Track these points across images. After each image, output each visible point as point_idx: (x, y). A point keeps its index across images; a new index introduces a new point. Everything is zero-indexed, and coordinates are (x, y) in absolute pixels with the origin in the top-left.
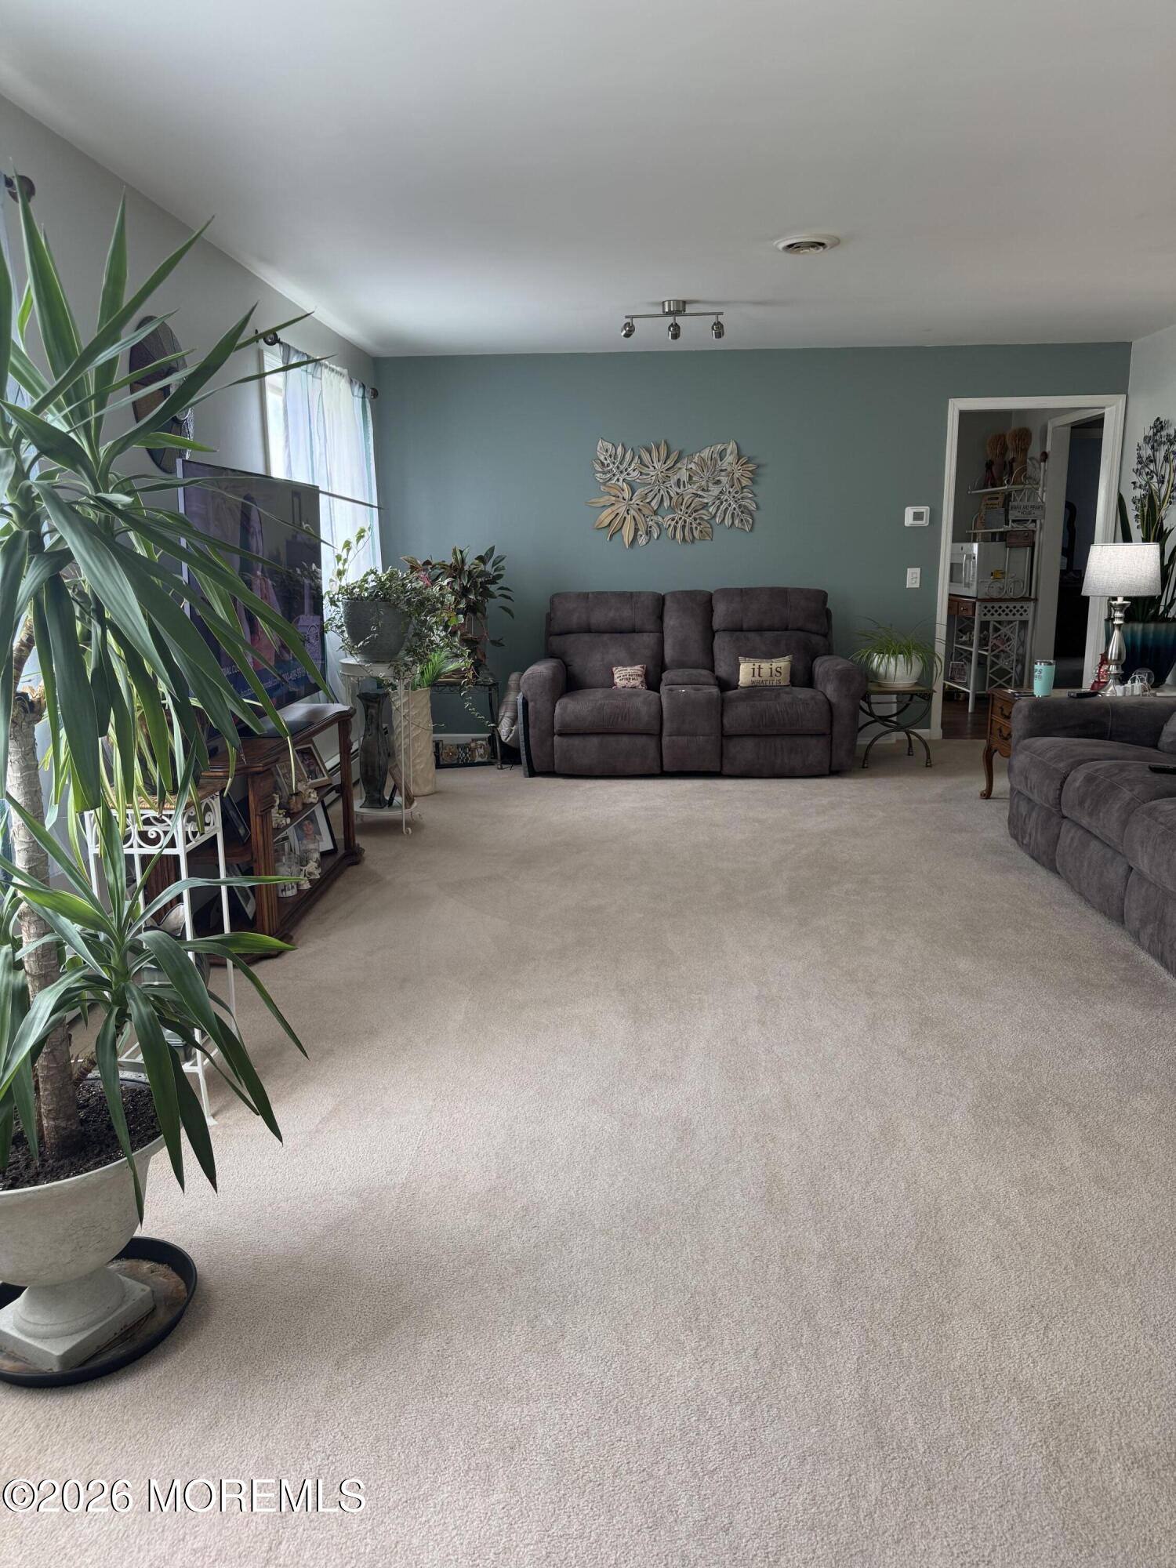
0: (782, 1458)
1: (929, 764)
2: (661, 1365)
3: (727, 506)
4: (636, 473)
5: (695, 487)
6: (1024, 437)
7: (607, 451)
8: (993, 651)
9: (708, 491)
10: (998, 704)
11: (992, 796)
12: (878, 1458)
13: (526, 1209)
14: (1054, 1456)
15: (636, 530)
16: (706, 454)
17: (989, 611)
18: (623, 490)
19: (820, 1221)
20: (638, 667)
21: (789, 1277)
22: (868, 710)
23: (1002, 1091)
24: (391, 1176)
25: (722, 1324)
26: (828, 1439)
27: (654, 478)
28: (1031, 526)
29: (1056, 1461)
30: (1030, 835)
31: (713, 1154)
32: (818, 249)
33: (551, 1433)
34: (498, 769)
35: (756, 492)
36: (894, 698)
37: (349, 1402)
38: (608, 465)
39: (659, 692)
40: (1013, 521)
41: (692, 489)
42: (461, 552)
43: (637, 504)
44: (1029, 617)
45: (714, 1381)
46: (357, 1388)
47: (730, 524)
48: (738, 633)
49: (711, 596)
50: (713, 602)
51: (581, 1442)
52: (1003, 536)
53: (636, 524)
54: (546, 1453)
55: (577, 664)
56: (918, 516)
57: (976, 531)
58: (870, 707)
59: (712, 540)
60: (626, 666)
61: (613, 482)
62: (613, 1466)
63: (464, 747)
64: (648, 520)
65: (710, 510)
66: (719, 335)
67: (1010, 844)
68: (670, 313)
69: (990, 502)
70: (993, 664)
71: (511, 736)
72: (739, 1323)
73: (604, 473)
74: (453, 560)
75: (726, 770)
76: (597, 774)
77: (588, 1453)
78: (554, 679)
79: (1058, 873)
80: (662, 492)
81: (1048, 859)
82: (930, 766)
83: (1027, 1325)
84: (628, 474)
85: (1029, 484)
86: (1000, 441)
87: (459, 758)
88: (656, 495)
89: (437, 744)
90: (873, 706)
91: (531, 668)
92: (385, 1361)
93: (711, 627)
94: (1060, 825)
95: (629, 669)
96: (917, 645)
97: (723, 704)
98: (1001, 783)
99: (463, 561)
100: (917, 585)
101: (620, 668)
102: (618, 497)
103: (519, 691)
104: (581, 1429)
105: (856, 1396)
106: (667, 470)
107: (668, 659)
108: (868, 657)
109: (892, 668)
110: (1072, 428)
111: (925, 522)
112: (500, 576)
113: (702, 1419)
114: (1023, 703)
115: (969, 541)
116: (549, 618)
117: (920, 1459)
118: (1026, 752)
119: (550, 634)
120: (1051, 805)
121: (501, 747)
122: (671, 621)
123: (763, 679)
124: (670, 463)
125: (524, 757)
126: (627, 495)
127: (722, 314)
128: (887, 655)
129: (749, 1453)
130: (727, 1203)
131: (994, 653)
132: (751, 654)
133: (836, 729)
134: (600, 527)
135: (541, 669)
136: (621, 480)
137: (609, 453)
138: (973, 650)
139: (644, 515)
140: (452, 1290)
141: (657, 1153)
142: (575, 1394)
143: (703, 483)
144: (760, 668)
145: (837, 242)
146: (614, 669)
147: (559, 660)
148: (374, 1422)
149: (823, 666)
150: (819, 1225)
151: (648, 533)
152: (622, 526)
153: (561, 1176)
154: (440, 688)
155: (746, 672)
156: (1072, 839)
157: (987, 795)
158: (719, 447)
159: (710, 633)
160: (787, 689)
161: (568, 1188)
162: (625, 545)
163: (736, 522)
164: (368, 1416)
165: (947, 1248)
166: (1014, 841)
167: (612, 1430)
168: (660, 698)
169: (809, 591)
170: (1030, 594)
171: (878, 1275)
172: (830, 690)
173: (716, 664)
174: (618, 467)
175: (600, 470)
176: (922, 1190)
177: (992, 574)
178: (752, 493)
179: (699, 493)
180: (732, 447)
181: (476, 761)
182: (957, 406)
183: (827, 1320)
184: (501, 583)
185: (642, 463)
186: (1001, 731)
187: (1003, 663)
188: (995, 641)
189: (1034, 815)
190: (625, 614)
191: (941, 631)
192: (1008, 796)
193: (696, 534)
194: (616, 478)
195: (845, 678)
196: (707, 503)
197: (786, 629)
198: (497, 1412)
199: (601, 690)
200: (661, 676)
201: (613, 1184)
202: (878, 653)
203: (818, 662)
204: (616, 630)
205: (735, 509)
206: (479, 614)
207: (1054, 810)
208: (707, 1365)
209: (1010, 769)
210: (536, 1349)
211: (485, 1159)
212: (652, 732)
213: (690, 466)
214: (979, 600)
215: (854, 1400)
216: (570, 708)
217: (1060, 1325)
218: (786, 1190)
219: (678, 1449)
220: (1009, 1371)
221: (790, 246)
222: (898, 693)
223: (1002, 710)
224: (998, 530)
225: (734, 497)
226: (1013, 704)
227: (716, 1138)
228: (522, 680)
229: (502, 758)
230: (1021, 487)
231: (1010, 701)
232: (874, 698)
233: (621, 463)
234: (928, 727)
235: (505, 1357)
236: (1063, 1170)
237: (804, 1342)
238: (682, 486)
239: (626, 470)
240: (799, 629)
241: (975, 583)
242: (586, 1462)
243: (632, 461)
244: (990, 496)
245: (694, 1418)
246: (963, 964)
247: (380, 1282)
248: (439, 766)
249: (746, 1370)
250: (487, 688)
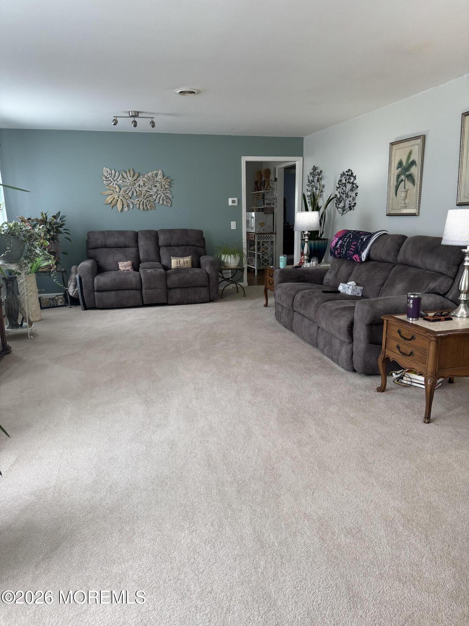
0: (228, 561)
1: (245, 295)
2: (176, 536)
3: (160, 196)
4: (121, 181)
5: (146, 188)
6: (268, 172)
7: (107, 172)
8: (262, 253)
9: (152, 189)
10: (268, 272)
11: (268, 306)
12: (262, 552)
13: (110, 486)
14: (322, 537)
15: (123, 205)
16: (150, 174)
17: (260, 238)
18: (116, 188)
19: (229, 470)
20: (129, 262)
21: (220, 493)
22: (222, 276)
23: (286, 411)
24: (48, 483)
25: (197, 516)
26: (243, 550)
27: (129, 183)
28: (273, 206)
29: (323, 538)
30: (283, 318)
31: (185, 451)
32: (192, 94)
33: (136, 573)
34: (69, 308)
35: (172, 191)
36: (230, 271)
37: (44, 581)
38: (109, 178)
39: (139, 272)
40: (266, 204)
41: (145, 189)
42: (45, 214)
43: (123, 194)
44: (274, 239)
45: (198, 538)
46: (47, 574)
47: (162, 203)
48: (169, 247)
49: (157, 232)
50: (158, 234)
51: (148, 573)
52: (263, 210)
53: (123, 202)
54: (134, 581)
55: (102, 261)
56: (233, 202)
57: (253, 208)
58: (222, 275)
59: (155, 210)
60: (124, 262)
61: (111, 185)
62: (163, 579)
63: (53, 299)
64: (128, 201)
65: (154, 197)
66: (153, 126)
67: (277, 323)
68: (132, 116)
69: (257, 197)
70: (263, 257)
71: (74, 293)
72: (204, 514)
73: (107, 181)
74: (42, 218)
75: (170, 302)
76: (115, 307)
77: (152, 577)
78: (92, 267)
79: (294, 331)
80: (133, 189)
81: (290, 327)
82: (245, 296)
83: (306, 493)
84: (118, 182)
85: (271, 190)
86: (260, 174)
87: (50, 304)
88: (130, 190)
89: (40, 299)
90: (223, 274)
91: (82, 263)
92: (58, 560)
93: (158, 245)
94: (293, 314)
95: (125, 263)
96: (237, 251)
97: (166, 276)
98: (271, 301)
99: (46, 218)
100: (235, 228)
101: (121, 263)
102: (114, 191)
103: (76, 273)
104: (147, 568)
105: (251, 532)
106: (134, 180)
107: (141, 258)
108: (220, 256)
109: (229, 260)
110: (285, 169)
111: (236, 204)
112: (64, 224)
113: (195, 553)
114: (277, 271)
115: (251, 212)
116: (88, 242)
117: (277, 549)
118: (280, 289)
119: (88, 249)
120: (290, 307)
121: (70, 299)
122: (141, 243)
123: (181, 265)
124: (135, 178)
125: (81, 302)
126: (118, 190)
127: (154, 118)
128: (227, 255)
129: (215, 561)
130: (193, 469)
131: (263, 253)
132: (176, 256)
133: (211, 283)
134: (107, 203)
135: (86, 264)
136: (115, 184)
137: (108, 173)
138: (256, 253)
139: (126, 199)
140: (83, 525)
141: (162, 455)
142: (143, 555)
143: (150, 186)
144: (179, 261)
145: (199, 92)
146: (119, 263)
147: (94, 260)
148: (57, 586)
149: (203, 260)
150: (229, 471)
151: (128, 206)
152: (117, 203)
153: (124, 471)
154: (40, 274)
155: (174, 263)
156: (298, 318)
157: (266, 305)
158: (155, 172)
159: (158, 248)
160: (191, 269)
161: (127, 475)
162: (119, 212)
163: (165, 203)
164: (54, 585)
165: (275, 471)
166: (278, 321)
167: (160, 566)
168: (140, 274)
169: (196, 230)
170: (274, 231)
171: (253, 485)
172: (208, 269)
173: (161, 259)
174: (113, 179)
175: (105, 180)
176: (263, 451)
177: (260, 224)
178: (170, 191)
179: (148, 190)
180: (160, 172)
181: (58, 305)
182: (245, 159)
183: (236, 506)
184: (64, 227)
185: (123, 177)
186: (269, 282)
187: (266, 257)
188: (262, 249)
189: (284, 311)
190: (122, 240)
191: (245, 245)
192: (274, 305)
193: (149, 207)
194: (112, 183)
195: (213, 264)
196: (152, 195)
197: (188, 245)
198: (111, 570)
199: (114, 272)
200: (139, 265)
201: (146, 470)
202: (224, 254)
203: (202, 258)
204: (118, 247)
205: (163, 197)
206: (55, 241)
207: (291, 309)
208: (194, 532)
209: (275, 295)
210: (124, 541)
211: (89, 470)
212: (138, 288)
213: (143, 179)
214: (256, 234)
215: (251, 533)
216: (101, 280)
217: (317, 491)
218: (215, 460)
219: (187, 567)
220: (303, 511)
221: (181, 92)
222: (231, 269)
223: (270, 274)
224: (261, 207)
225: (163, 192)
226: (274, 271)
227: (185, 445)
228: (78, 268)
229: (71, 302)
230: (268, 191)
231: (272, 271)
232: (223, 271)
233: (114, 177)
234: (243, 282)
235: (111, 547)
236: (310, 436)
237: (229, 516)
238: (141, 187)
239: (117, 180)
240: (194, 246)
241: (254, 228)
242: (152, 581)
243: (119, 176)
244: (257, 195)
245: (192, 554)
246: (266, 367)
247: (50, 529)
248: (42, 308)
249: (209, 531)
250: (61, 273)
